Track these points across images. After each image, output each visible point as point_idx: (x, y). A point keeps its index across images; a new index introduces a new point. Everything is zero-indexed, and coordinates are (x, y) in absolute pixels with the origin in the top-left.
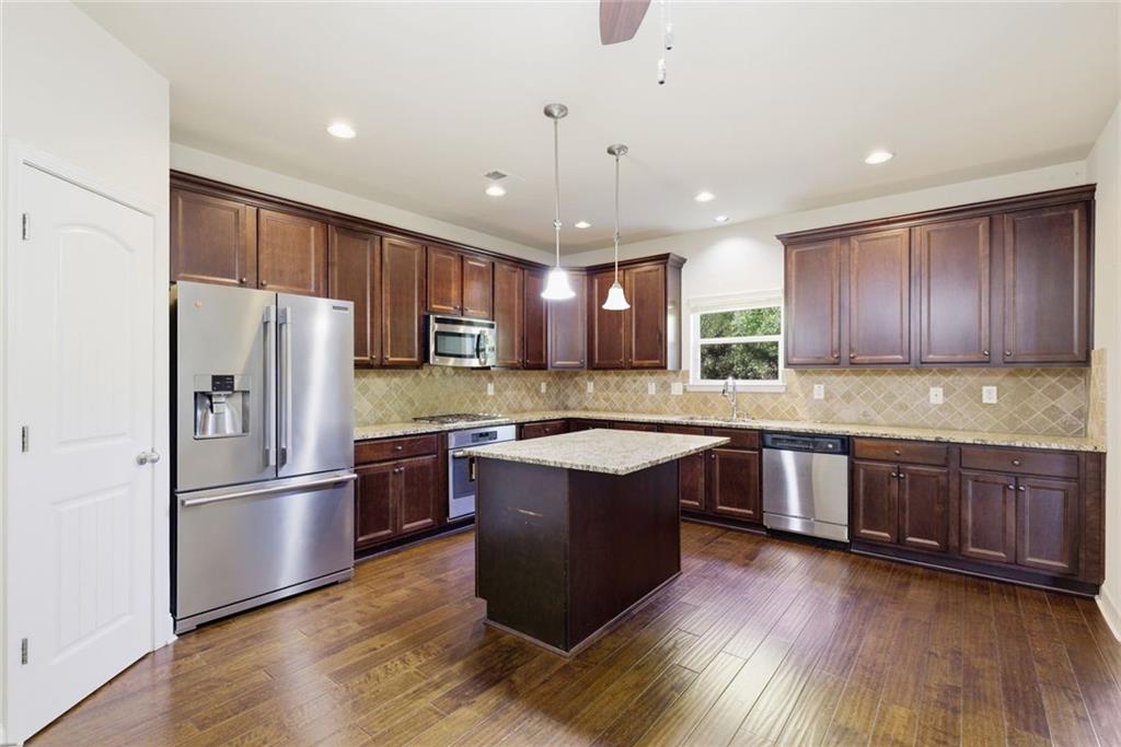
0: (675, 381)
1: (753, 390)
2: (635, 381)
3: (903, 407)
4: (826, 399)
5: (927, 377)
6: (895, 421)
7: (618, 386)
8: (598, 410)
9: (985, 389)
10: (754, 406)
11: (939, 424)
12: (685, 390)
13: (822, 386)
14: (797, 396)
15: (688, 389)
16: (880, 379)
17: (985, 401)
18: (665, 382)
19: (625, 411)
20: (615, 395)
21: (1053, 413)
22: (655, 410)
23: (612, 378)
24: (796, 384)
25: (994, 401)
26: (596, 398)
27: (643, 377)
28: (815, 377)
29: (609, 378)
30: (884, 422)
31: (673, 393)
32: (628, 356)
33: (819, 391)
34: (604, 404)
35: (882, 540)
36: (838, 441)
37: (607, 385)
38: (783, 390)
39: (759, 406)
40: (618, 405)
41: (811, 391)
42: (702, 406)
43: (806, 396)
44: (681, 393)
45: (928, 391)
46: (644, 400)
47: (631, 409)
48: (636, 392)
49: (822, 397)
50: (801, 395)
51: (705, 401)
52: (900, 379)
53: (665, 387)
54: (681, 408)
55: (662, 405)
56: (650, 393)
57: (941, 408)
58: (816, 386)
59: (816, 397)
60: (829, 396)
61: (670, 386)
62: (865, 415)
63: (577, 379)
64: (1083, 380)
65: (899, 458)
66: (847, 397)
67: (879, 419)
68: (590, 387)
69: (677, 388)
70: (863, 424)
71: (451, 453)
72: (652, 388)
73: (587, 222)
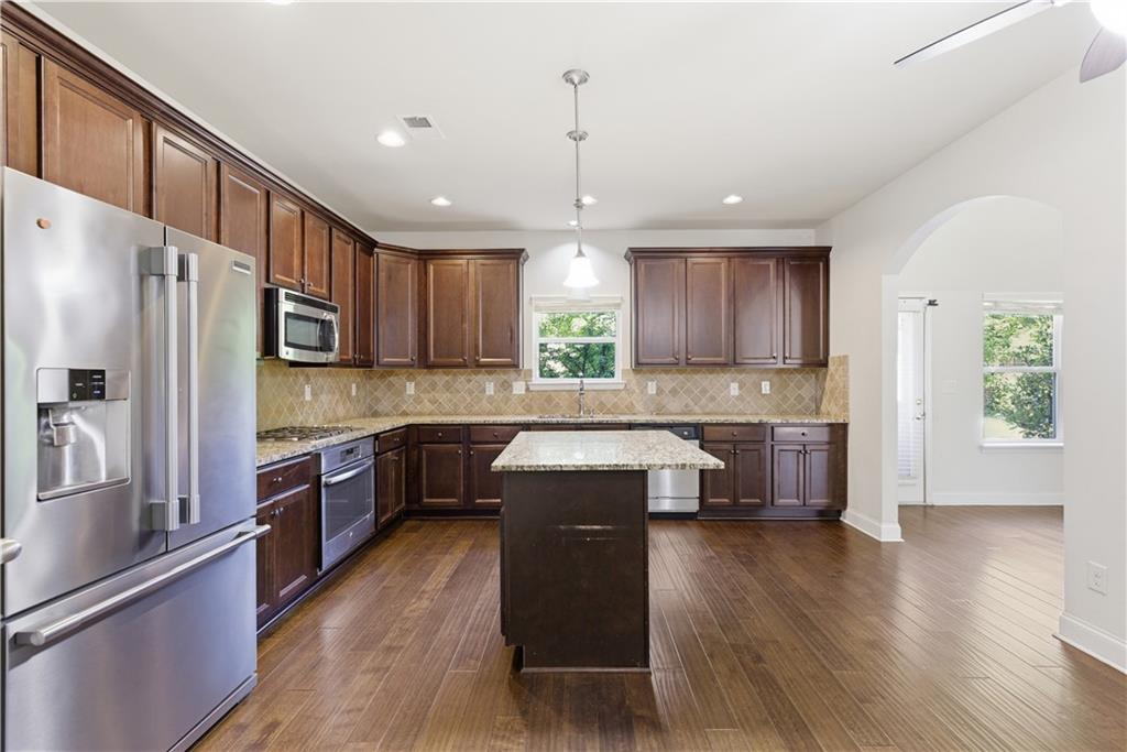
0: (516, 380)
1: (596, 388)
2: (469, 381)
3: (713, 399)
4: (657, 394)
5: (728, 375)
6: (707, 410)
7: (448, 387)
8: (420, 414)
9: (763, 383)
10: (597, 403)
11: (736, 411)
12: (527, 389)
13: (654, 383)
14: (634, 392)
15: (531, 388)
16: (697, 377)
17: (763, 392)
18: (505, 381)
19: (456, 414)
20: (443, 397)
21: (800, 399)
22: (494, 411)
23: (440, 378)
24: (634, 381)
25: (768, 392)
26: (418, 400)
27: (480, 376)
28: (648, 375)
29: (436, 378)
30: (699, 411)
31: (515, 392)
32: (472, 353)
33: (652, 388)
34: (428, 407)
35: (723, 505)
36: (692, 429)
37: (433, 386)
38: (622, 387)
39: (601, 402)
40: (448, 407)
41: (646, 387)
42: (546, 405)
43: (642, 392)
44: (523, 392)
45: (728, 386)
46: (481, 400)
47: (464, 411)
48: (470, 392)
49: (654, 392)
50: (637, 391)
51: (549, 400)
52: (711, 376)
53: (506, 386)
54: (523, 408)
55: (502, 405)
56: (487, 393)
57: (737, 398)
58: (650, 383)
59: (650, 392)
60: (660, 391)
61: (511, 386)
62: (686, 406)
63: (391, 379)
64: (814, 376)
65: (735, 439)
66: (674, 392)
67: (697, 409)
68: (411, 388)
69: (519, 388)
70: (686, 414)
71: (323, 479)
72: (490, 389)
73: (447, 199)
